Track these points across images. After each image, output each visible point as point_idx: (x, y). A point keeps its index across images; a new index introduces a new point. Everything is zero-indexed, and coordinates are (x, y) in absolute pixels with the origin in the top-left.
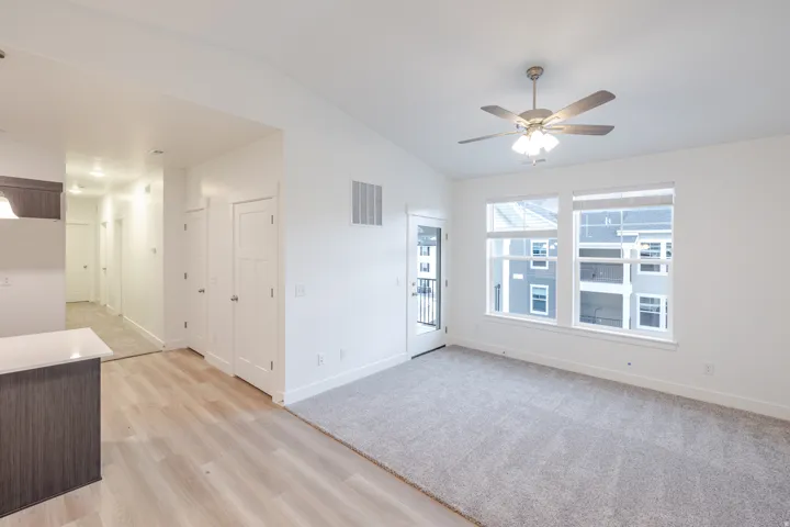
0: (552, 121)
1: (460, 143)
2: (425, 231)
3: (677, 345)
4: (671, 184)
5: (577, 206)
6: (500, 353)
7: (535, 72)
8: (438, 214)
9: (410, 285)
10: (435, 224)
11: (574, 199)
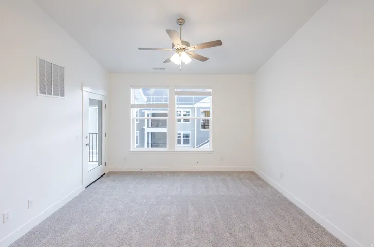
0: (191, 49)
1: (139, 49)
2: (92, 102)
3: (213, 152)
4: (211, 88)
5: (177, 93)
6: (139, 170)
7: (181, 21)
8: (102, 92)
9: (84, 139)
10: (99, 98)
11: (176, 90)
